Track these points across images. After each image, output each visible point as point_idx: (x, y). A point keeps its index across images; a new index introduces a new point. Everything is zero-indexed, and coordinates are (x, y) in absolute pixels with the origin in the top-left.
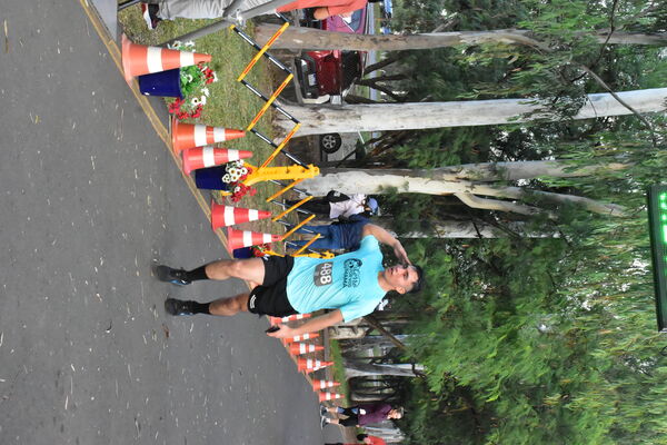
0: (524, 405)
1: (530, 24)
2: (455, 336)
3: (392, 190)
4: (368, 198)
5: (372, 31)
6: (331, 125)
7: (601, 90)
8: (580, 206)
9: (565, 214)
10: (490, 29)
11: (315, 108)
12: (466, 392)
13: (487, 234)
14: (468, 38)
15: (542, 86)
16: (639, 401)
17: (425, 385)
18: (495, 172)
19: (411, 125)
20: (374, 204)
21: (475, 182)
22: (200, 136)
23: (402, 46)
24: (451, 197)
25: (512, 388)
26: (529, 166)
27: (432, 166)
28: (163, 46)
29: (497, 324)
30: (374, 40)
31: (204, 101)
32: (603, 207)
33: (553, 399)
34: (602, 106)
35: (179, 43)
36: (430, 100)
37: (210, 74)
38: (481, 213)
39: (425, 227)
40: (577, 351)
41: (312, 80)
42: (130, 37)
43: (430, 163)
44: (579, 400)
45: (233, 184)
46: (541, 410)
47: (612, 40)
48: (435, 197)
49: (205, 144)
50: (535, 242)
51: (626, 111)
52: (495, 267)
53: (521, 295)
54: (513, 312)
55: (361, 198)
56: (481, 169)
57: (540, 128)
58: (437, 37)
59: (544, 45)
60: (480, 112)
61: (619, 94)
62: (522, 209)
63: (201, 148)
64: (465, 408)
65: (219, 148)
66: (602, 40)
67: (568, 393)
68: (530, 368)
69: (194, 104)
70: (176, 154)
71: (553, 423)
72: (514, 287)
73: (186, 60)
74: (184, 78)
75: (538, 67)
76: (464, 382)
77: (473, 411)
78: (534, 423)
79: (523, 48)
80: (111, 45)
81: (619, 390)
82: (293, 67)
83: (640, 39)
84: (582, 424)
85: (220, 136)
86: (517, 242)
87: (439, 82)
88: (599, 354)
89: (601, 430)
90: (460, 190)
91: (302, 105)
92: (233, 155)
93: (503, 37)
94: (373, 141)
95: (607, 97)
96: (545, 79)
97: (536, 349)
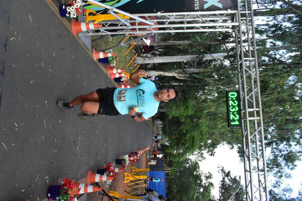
0: (189, 120)
1: (193, 39)
2: (174, 107)
3: (161, 75)
4: (156, 77)
5: (157, 41)
6: (147, 61)
7: (207, 53)
8: (202, 79)
9: (199, 80)
10: (184, 40)
11: (144, 58)
12: (177, 117)
13: (181, 84)
14: (178, 42)
15: (194, 53)
16: (214, 121)
17: (168, 116)
18: (184, 71)
19: (165, 61)
20: (157, 78)
21: (179, 73)
22: (115, 71)
23: (163, 44)
24: (174, 76)
25: (187, 117)
26: (192, 70)
27: (170, 70)
28: (103, 51)
29: (184, 104)
30: (157, 43)
31: (114, 65)
32: (208, 80)
33: (195, 120)
34: (208, 57)
35: (108, 51)
36: (169, 56)
37: (116, 58)
38: (180, 80)
39: (168, 83)
40: (201, 110)
41: (143, 50)
42: (95, 49)
43: (170, 69)
44: (201, 121)
45: (123, 81)
46: (192, 121)
47: (211, 43)
48: (170, 77)
49: (116, 73)
50: (192, 86)
51: (212, 58)
52: (183, 92)
53: (189, 98)
54: (187, 101)
55: (154, 77)
56: (181, 70)
57: (193, 62)
58: (171, 42)
59: (196, 44)
60: (181, 58)
61: (212, 55)
62: (190, 79)
63: (115, 74)
64: (176, 120)
65: (119, 73)
66: (209, 43)
67: (199, 118)
68: (190, 112)
69: (112, 65)
70: (109, 76)
71: (195, 123)
72: (187, 97)
73: (109, 55)
74: (109, 59)
75: (194, 49)
76: (176, 116)
77: (178, 121)
78: (191, 124)
79: (190, 44)
80: (90, 53)
81: (210, 118)
82: (139, 48)
83: (217, 43)
84: (201, 124)
85: (119, 71)
86: (188, 86)
87: (171, 51)
88: (205, 112)
89: (205, 125)
90: (176, 75)
91: (141, 57)
92: (123, 75)
93: (186, 42)
94: (156, 64)
95: (209, 55)
96: (195, 52)
97: (192, 109)
